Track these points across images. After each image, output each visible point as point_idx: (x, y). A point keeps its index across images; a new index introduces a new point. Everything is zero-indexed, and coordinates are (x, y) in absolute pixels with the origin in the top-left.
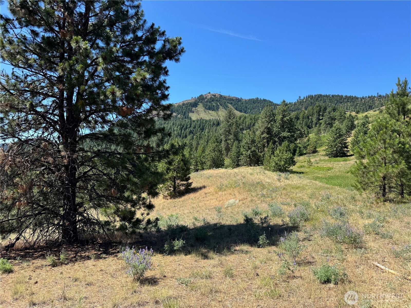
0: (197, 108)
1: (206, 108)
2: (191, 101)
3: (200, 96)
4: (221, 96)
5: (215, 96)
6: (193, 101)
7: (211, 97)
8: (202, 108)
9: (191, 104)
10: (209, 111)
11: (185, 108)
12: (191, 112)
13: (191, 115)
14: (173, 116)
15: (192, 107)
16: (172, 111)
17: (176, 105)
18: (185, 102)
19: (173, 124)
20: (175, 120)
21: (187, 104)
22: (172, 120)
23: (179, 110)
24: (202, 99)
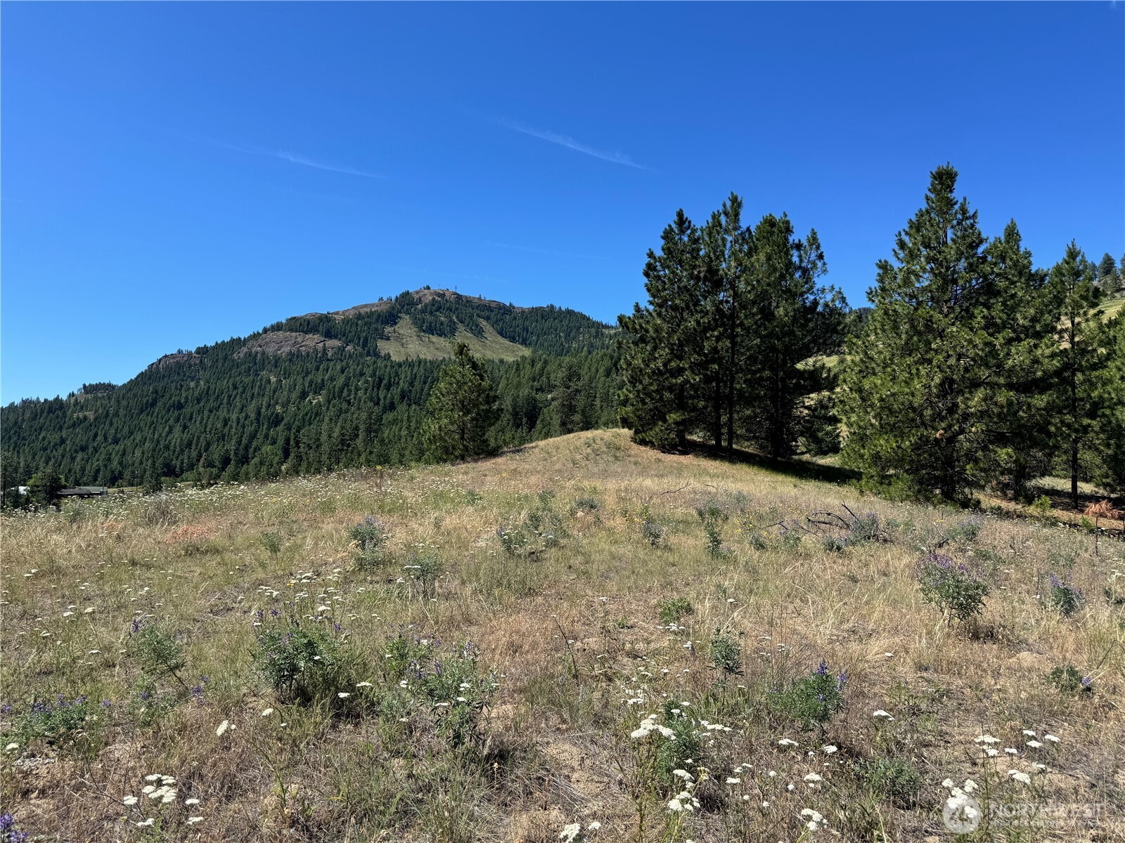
0: (396, 327)
1: (421, 329)
2: (379, 309)
3: (403, 295)
4: (459, 297)
5: (442, 295)
6: (385, 308)
7: (434, 299)
8: (410, 328)
9: (379, 316)
10: (431, 336)
11: (366, 328)
12: (382, 338)
13: (384, 347)
14: (332, 348)
15: (382, 324)
16: (329, 335)
17: (339, 318)
18: (363, 311)
19: (342, 372)
20: (341, 360)
21: (368, 317)
22: (332, 360)
23: (350, 332)
24: (408, 304)
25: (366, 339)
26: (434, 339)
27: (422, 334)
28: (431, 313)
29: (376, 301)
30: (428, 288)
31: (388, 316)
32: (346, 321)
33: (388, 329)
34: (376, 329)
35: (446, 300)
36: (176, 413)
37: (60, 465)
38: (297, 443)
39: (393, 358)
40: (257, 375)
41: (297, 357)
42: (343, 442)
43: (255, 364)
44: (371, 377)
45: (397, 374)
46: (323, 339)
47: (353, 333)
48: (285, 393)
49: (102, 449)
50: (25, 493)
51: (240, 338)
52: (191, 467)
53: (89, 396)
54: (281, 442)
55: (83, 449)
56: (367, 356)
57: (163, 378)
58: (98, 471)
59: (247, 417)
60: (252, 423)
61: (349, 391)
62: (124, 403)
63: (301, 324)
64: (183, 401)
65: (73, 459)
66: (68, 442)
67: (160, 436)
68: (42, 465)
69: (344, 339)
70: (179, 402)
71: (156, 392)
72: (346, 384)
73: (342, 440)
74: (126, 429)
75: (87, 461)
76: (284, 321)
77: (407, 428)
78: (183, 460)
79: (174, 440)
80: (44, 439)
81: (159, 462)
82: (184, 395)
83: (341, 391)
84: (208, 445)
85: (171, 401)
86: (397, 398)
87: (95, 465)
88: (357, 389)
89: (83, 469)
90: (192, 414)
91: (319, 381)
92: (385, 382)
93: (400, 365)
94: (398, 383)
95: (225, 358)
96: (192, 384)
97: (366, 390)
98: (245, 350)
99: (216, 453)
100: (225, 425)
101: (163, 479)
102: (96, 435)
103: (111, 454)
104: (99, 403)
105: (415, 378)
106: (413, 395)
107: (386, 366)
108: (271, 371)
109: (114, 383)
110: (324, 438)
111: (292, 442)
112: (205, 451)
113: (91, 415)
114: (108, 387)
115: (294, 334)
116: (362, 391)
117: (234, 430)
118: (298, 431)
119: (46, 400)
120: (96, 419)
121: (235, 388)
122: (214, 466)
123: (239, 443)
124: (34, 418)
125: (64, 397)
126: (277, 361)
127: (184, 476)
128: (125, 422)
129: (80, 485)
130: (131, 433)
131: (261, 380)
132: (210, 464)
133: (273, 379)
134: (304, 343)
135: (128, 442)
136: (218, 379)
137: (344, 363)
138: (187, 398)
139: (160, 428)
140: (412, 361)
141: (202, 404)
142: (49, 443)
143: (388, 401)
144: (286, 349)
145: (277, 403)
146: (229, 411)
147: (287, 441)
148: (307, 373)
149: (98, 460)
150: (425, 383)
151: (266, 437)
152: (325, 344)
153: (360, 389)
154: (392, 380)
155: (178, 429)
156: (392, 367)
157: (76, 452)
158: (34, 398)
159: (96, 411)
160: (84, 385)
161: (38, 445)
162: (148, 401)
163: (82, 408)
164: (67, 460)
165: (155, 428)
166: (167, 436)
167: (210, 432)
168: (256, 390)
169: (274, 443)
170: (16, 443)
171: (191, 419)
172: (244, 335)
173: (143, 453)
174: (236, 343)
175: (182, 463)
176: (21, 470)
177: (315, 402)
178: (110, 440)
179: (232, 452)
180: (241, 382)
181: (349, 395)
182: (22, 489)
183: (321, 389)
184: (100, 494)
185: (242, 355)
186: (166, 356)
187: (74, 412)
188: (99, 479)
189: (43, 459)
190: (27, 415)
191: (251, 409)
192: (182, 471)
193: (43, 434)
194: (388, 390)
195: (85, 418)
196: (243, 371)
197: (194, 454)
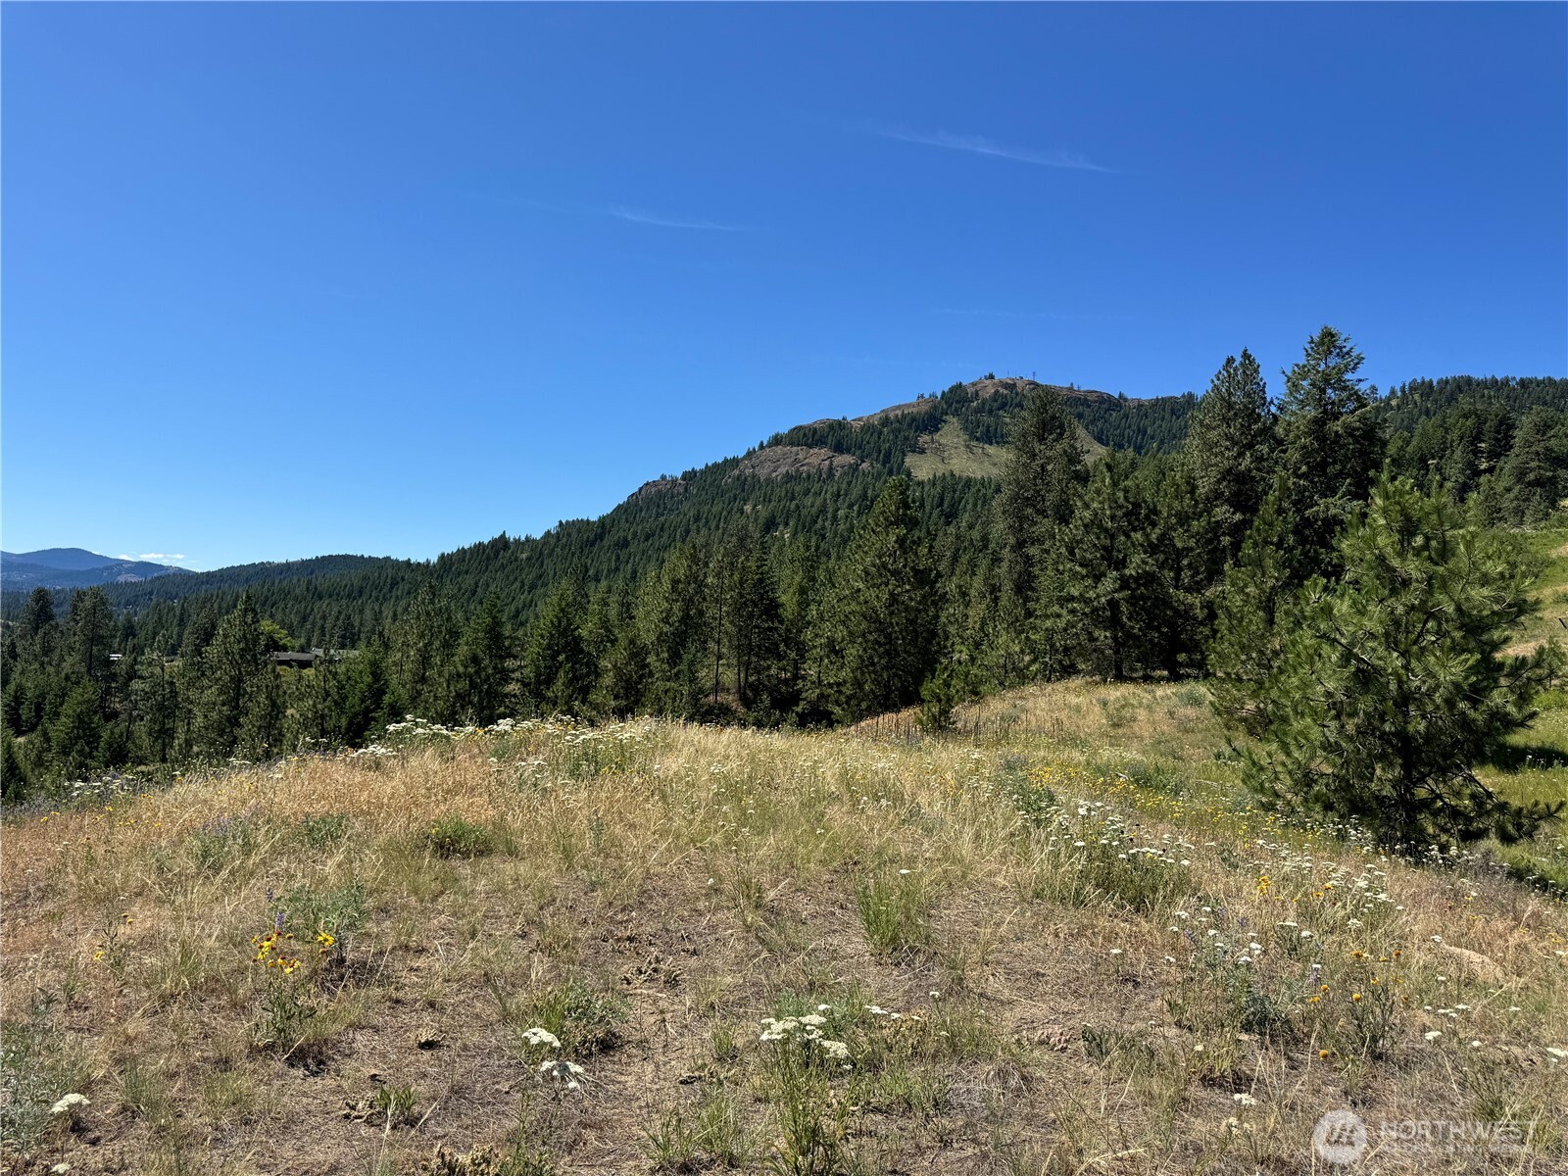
0: (936, 437)
1: (973, 436)
2: (915, 410)
3: (952, 390)
4: (1038, 387)
5: (1011, 387)
6: (924, 408)
7: (997, 392)
8: (958, 437)
9: (914, 420)
10: (986, 446)
11: (892, 438)
12: (914, 451)
13: (915, 464)
14: (843, 467)
15: (916, 431)
16: (839, 448)
17: (857, 425)
18: (892, 414)
20: (852, 482)
21: (898, 422)
23: (868, 443)
24: (957, 402)
25: (889, 453)
26: (991, 450)
27: (975, 443)
28: (991, 412)
29: (913, 400)
30: (991, 377)
31: (927, 420)
32: (868, 428)
33: (925, 438)
34: (907, 439)
35: (1017, 394)
41: (796, 480)
43: (743, 491)
46: (831, 454)
47: (872, 445)
51: (733, 459)
56: (889, 476)
63: (805, 435)
69: (858, 453)
76: (785, 433)
95: (712, 485)
98: (736, 472)
115: (795, 449)
126: (770, 485)
134: (806, 461)
144: (783, 470)
152: (831, 463)
160: (561, 522)
172: (738, 454)
174: (729, 465)
185: (732, 480)
186: (647, 484)
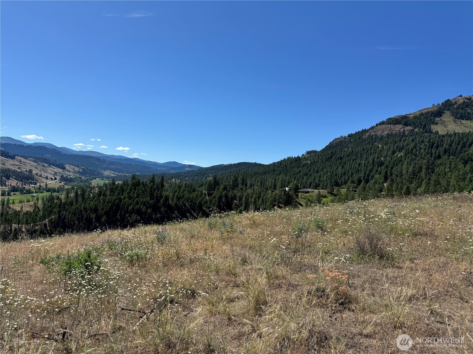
0: (442, 118)
1: (456, 117)
2: (432, 110)
3: (446, 102)
5: (469, 99)
6: (435, 109)
7: (464, 101)
8: (450, 118)
9: (432, 113)
10: (462, 120)
11: (425, 120)
12: (434, 124)
13: (434, 128)
14: (408, 131)
15: (434, 117)
16: (406, 124)
17: (411, 116)
18: (423, 112)
19: (413, 141)
20: (412, 135)
21: (426, 114)
22: (407, 136)
23: (417, 122)
24: (448, 106)
25: (425, 125)
26: (464, 122)
27: (457, 120)
28: (462, 108)
29: (431, 106)
30: (461, 96)
31: (438, 112)
32: (415, 117)
33: (437, 119)
34: (431, 120)
36: (340, 161)
37: (299, 181)
38: (391, 174)
39: (440, 133)
40: (373, 144)
41: (391, 136)
42: (414, 174)
43: (372, 140)
44: (428, 143)
45: (442, 141)
46: (403, 127)
47: (418, 123)
48: (385, 152)
49: (313, 175)
50: (288, 190)
51: (366, 129)
52: (346, 183)
53: (309, 155)
54: (383, 173)
55: (306, 175)
56: (426, 133)
57: (335, 147)
58: (311, 183)
59: (368, 162)
60: (371, 165)
61: (417, 150)
62: (321, 157)
63: (393, 121)
64: (342, 156)
65: (303, 178)
66: (301, 172)
67: (333, 170)
68: (293, 180)
69: (413, 126)
70: (341, 157)
71: (332, 153)
72: (415, 147)
73: (413, 173)
74: (321, 167)
75: (308, 179)
76: (385, 120)
77: (449, 167)
78: (342, 180)
79: (339, 172)
80: (294, 171)
81: (333, 180)
82: (343, 154)
83: (412, 150)
84: (352, 174)
85: (338, 157)
86: (442, 153)
87: (310, 181)
88: (420, 149)
89: (306, 182)
90: (346, 162)
91: (401, 146)
92: (435, 145)
93: (443, 136)
94: (443, 145)
95: (360, 138)
96: (346, 149)
97: (425, 149)
98: (368, 134)
99: (356, 177)
100: (359, 166)
101: (334, 187)
102: (310, 170)
103: (316, 177)
104: (312, 158)
105: (453, 142)
106: (451, 151)
107: (436, 137)
108: (379, 143)
109: (317, 150)
110: (404, 172)
111: (389, 173)
112: (351, 177)
113: (309, 162)
114: (315, 152)
115: (390, 126)
116: (423, 150)
117: (363, 168)
118: (392, 168)
119: (295, 157)
120: (311, 164)
121: (364, 150)
122: (354, 183)
123: (365, 173)
124: (291, 164)
125: (300, 156)
126: (382, 138)
127: (342, 186)
128: (320, 165)
129: (305, 188)
130: (323, 169)
131: (375, 146)
132: (353, 182)
133: (380, 146)
134: (394, 129)
135: (322, 173)
136: (357, 147)
137: (414, 137)
138: (344, 155)
139: (333, 167)
140: (451, 134)
141: (350, 157)
142: (296, 172)
143: (437, 154)
144: (386, 132)
145: (382, 156)
146: (361, 160)
147: (386, 173)
148: (396, 143)
149: (311, 179)
150: (458, 144)
151: (377, 171)
152: (404, 129)
153: (422, 149)
154: (439, 144)
155: (340, 167)
156: (439, 137)
157: (304, 176)
158: (291, 157)
159: (311, 161)
160: (307, 151)
161: (292, 173)
162: (329, 156)
163: (306, 159)
164: (301, 178)
165: (331, 167)
166: (336, 170)
167: (353, 169)
168: (372, 151)
169: (380, 174)
170: (285, 172)
171: (345, 163)
172: (367, 128)
173: (327, 177)
174: (364, 131)
175: (342, 181)
176: (287, 182)
177: (399, 155)
178: (315, 172)
179: (362, 177)
180: (366, 148)
181: (416, 152)
182: (287, 188)
183: (402, 149)
184: (312, 192)
185: (366, 136)
186: (336, 139)
187: (303, 161)
188: (312, 186)
189: (293, 178)
190: (289, 163)
191: (370, 159)
192: (342, 184)
193: (294, 169)
194: (437, 149)
195: (307, 163)
196: (367, 143)
197: (347, 178)
